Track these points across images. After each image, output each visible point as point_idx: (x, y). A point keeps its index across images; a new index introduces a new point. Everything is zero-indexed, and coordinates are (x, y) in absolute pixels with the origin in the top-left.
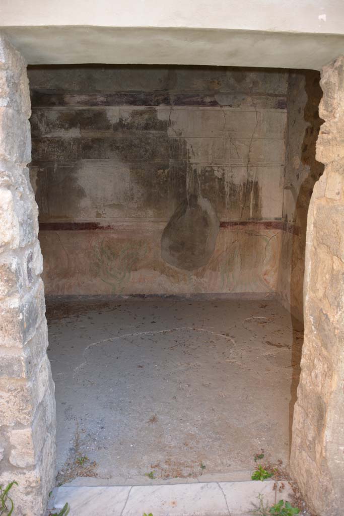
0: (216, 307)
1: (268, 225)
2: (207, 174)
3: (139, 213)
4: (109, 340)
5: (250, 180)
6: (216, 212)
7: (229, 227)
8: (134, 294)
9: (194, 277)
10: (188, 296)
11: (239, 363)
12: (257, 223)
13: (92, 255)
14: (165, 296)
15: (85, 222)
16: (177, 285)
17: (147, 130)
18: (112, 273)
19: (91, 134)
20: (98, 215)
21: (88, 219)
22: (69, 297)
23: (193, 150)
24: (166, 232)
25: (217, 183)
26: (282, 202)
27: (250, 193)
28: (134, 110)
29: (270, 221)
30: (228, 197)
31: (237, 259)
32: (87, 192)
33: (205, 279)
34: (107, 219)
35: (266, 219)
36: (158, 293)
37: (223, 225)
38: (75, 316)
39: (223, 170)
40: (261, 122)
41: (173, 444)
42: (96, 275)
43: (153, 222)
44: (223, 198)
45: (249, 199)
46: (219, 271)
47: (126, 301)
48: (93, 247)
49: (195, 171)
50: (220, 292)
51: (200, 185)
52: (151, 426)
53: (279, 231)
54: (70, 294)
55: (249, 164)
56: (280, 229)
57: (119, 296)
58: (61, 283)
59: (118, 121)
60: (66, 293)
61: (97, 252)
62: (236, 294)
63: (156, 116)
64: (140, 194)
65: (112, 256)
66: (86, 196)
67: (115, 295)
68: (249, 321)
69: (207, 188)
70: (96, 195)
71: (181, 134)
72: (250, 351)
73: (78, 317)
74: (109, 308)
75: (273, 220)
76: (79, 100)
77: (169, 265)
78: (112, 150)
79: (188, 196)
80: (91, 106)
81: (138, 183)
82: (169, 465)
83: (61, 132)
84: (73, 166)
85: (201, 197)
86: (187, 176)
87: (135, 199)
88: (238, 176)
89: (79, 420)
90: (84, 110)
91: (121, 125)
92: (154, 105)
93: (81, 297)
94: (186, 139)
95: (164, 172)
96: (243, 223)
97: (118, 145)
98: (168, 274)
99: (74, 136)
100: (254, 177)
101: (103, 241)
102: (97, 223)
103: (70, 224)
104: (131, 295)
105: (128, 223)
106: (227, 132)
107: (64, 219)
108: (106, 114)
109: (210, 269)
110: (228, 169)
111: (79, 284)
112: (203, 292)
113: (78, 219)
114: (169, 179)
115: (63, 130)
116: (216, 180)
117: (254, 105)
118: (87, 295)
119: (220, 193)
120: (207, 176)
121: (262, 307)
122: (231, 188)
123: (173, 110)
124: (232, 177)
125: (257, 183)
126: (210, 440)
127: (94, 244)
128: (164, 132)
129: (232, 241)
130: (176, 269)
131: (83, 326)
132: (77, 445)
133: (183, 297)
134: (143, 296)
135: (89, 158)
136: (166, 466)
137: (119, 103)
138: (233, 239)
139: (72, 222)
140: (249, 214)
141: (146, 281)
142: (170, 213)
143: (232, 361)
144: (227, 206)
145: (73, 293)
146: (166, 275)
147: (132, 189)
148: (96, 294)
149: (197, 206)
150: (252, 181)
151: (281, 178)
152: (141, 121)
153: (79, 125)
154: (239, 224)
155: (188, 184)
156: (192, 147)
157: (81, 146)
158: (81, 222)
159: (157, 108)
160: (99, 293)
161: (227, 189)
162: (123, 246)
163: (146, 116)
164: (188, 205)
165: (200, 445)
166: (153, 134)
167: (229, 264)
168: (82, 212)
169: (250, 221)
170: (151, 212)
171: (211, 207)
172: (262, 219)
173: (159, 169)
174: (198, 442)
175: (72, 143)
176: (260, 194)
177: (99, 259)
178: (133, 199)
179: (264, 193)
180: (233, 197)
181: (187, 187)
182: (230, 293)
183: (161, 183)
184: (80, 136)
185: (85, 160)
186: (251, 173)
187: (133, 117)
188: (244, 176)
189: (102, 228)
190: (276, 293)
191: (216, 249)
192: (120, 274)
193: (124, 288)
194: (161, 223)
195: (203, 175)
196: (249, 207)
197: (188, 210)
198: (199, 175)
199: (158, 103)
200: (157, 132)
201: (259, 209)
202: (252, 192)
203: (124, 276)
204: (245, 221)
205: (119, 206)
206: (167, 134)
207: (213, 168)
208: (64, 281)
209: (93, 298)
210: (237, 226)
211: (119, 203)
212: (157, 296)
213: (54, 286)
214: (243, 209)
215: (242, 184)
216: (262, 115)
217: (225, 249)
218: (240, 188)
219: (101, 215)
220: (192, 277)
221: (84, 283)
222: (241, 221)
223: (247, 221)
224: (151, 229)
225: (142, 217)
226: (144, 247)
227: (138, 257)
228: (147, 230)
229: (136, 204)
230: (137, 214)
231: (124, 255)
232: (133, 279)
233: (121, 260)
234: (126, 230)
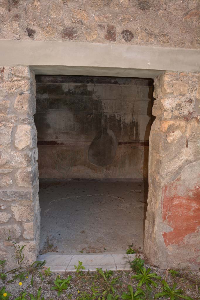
0: (116, 185)
1: (143, 144)
2: (112, 117)
3: (78, 137)
4: (62, 199)
5: (134, 121)
6: (117, 137)
7: (123, 145)
8: (74, 178)
9: (105, 170)
10: (102, 180)
11: (125, 210)
12: (137, 143)
13: (53, 158)
14: (90, 179)
15: (49, 141)
16: (96, 174)
17: (82, 95)
18: (63, 167)
19: (54, 97)
20: (57, 137)
21: (51, 139)
23: (105, 106)
24: (91, 147)
25: (117, 122)
27: (134, 128)
28: (76, 85)
30: (122, 129)
31: (127, 161)
32: (51, 126)
33: (110, 171)
34: (61, 140)
35: (142, 141)
37: (120, 144)
39: (120, 116)
40: (140, 92)
41: (92, 241)
42: (54, 168)
43: (84, 141)
44: (120, 130)
45: (133, 131)
46: (118, 167)
47: (70, 182)
48: (53, 154)
49: (106, 116)
50: (118, 178)
51: (108, 123)
52: (82, 234)
55: (133, 113)
57: (66, 179)
59: (68, 90)
61: (55, 156)
62: (126, 179)
63: (87, 88)
64: (78, 127)
65: (63, 159)
66: (50, 128)
67: (64, 179)
68: (132, 192)
69: (112, 125)
70: (56, 127)
71: (99, 97)
72: (131, 205)
73: (45, 189)
74: (61, 185)
76: (48, 80)
77: (92, 164)
78: (64, 105)
79: (102, 129)
80: (55, 83)
81: (77, 122)
82: (90, 248)
83: (39, 95)
84: (44, 113)
85: (109, 129)
86: (102, 118)
87: (76, 130)
88: (128, 119)
89: (48, 232)
90: (51, 85)
91: (69, 92)
92: (86, 83)
93: (46, 179)
94: (102, 100)
95: (90, 116)
96: (130, 143)
97: (67, 102)
98: (91, 168)
99: (45, 97)
100: (136, 119)
101: (58, 151)
102: (56, 141)
104: (72, 179)
105: (72, 142)
106: (122, 97)
108: (62, 87)
109: (113, 166)
110: (123, 115)
111: (46, 172)
112: (109, 178)
113: (46, 139)
114: (93, 120)
115: (40, 94)
117: (136, 84)
118: (50, 179)
119: (118, 127)
120: (112, 119)
121: (139, 186)
122: (124, 126)
123: (95, 85)
124: (124, 119)
125: (137, 123)
126: (109, 240)
127: (54, 152)
128: (90, 97)
129: (125, 152)
130: (96, 166)
131: (48, 193)
132: (48, 241)
133: (99, 180)
134: (78, 179)
135: (53, 109)
136: (88, 249)
137: (68, 82)
139: (43, 141)
140: (133, 138)
141: (80, 171)
142: (93, 137)
143: (122, 209)
144: (122, 134)
147: (74, 125)
149: (107, 134)
150: (135, 122)
152: (79, 91)
153: (48, 92)
154: (128, 143)
156: (104, 104)
157: (49, 103)
159: (88, 84)
160: (56, 177)
161: (122, 125)
162: (69, 153)
163: (82, 88)
164: (102, 134)
165: (104, 242)
166: (85, 97)
167: (123, 164)
168: (48, 136)
169: (134, 142)
170: (83, 137)
171: (114, 134)
172: (140, 141)
173: (88, 115)
174: (103, 241)
175: (44, 101)
176: (139, 128)
177: (56, 160)
178: (74, 129)
179: (141, 128)
180: (125, 130)
181: (102, 124)
182: (123, 179)
183: (89, 122)
184: (48, 97)
185: (50, 110)
186: (134, 118)
187: (75, 89)
188: (131, 119)
189: (58, 144)
191: (116, 156)
192: (67, 168)
193: (69, 175)
194: (88, 142)
195: (110, 118)
196: (133, 135)
197: (102, 136)
198: (108, 118)
199: (88, 82)
200: (87, 96)
201: (138, 136)
202: (135, 127)
203: (69, 169)
205: (67, 133)
206: (92, 97)
207: (115, 115)
209: (53, 180)
210: (127, 144)
212: (85, 179)
214: (130, 135)
215: (130, 123)
216: (140, 89)
217: (121, 156)
218: (129, 125)
219: (58, 137)
220: (104, 170)
221: (48, 172)
222: (129, 141)
223: (132, 142)
224: (83, 145)
225: (79, 139)
226: (80, 154)
227: (77, 159)
228: (81, 146)
229: (76, 132)
230: (76, 137)
231: (69, 158)
232: (73, 170)
233: (68, 161)
234: (71, 145)
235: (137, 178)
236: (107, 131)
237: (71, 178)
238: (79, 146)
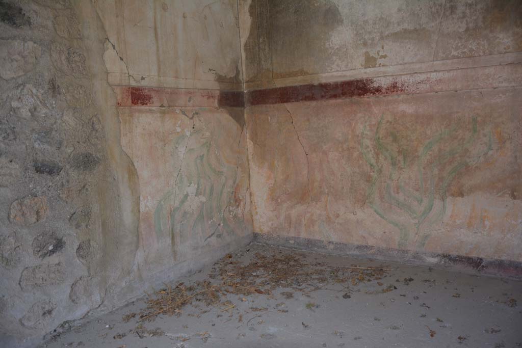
3: (472, 45)
8: (454, 253)
13: (356, 154)
18: (401, 197)
20: (370, 61)
21: (349, 73)
22: (310, 243)
32: (344, 11)
34: (390, 69)
38: (283, 294)
42: (363, 201)
43: (510, 64)
47: (430, 269)
48: (358, 136)
54: (311, 237)
57: (416, 256)
58: (294, 213)
60: (303, 235)
61: (368, 147)
65: (401, 158)
66: (342, 21)
67: (407, 252)
70: (363, 15)
73: (289, 296)
74: (380, 284)
87: (460, 9)
93: (332, 246)
101: (379, 123)
102: (367, 80)
103: (311, 87)
104: (444, 256)
105: (441, 74)
107: (300, 78)
111: (328, 218)
113: (324, 75)
118: (346, 245)
127: (360, 128)
134: (477, 263)
139: (316, 83)
141: (487, 223)
145: (317, 237)
148: (364, 244)
158: (331, 81)
160: (371, 242)
162: (429, 132)
168: (334, 58)
178: (453, 9)
189: (378, 90)
192: (420, 201)
193: (426, 237)
205: (418, 34)
208: (300, 208)
209: (357, 252)
211: (418, 27)
213: (282, 217)
219: (375, 60)
221: (338, 216)
224: (504, 84)
225: (480, 56)
226: (485, 136)
227: (468, 160)
228: (495, 88)
229: (462, 23)
230: (465, 47)
231: (431, 155)
232: (451, 216)
233: (424, 168)
234: (437, 92)
237: (440, 252)
238: (479, 90)
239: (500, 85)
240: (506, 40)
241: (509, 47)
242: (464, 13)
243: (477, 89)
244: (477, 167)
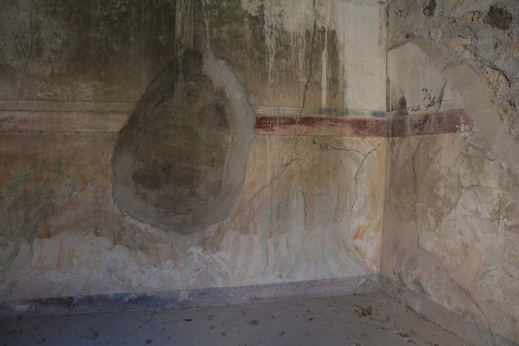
0: (254, 323)
1: (360, 126)
3: (58, 90)
5: (319, 25)
6: (247, 92)
7: (276, 128)
8: (45, 296)
9: (196, 250)
10: (183, 296)
12: (336, 122)
16: (154, 270)
24: (126, 139)
25: (247, 27)
26: (384, 77)
27: (320, 54)
29: (362, 117)
30: (272, 59)
31: (297, 204)
33: (222, 254)
35: (355, 113)
36: (107, 292)
37: (262, 123)
43: (90, 111)
44: (262, 60)
45: (319, 67)
46: (255, 233)
47: (20, 318)
50: (260, 281)
51: (207, 29)
53: (382, 139)
56: (382, 135)
57: (3, 306)
62: (297, 285)
64: (59, 41)
69: (225, 36)
75: (369, 117)
77: (132, 221)
79: (180, 53)
81: (54, 13)
85: (211, 56)
86: (178, 7)
87: (46, 54)
88: (294, 16)
96: (307, 121)
98: (131, 244)
100: (328, 19)
104: (35, 301)
105: (26, 113)
109: (235, 229)
112: (220, 285)
114: (134, 10)
116: (246, 20)
119: (254, 49)
120: (225, 9)
121: (364, 315)
122: (279, 42)
124: (280, 15)
125: (333, 35)
129: (285, 162)
130: (152, 230)
133: (172, 300)
134: (67, 302)
138: (286, 156)
140: (320, 101)
141: (75, 262)
142: (136, 93)
144: (271, 81)
146: (127, 246)
147: (38, 28)
149: (201, 77)
151: (381, 29)
154: (299, 123)
155: (178, 26)
161: (270, 42)
162: (12, 173)
164: (181, 75)
167: (278, 217)
169: (323, 116)
170: (86, 89)
171: (233, 80)
172: (346, 112)
176: (341, 58)
178: (39, 52)
179: (348, 57)
180: (283, 61)
181: (178, 32)
182: (282, 285)
183: (115, 18)
186: (322, 11)
188: (306, 17)
190: (381, 277)
191: (248, 180)
192: (5, 246)
194: (111, 116)
195: (216, 7)
196: (318, 84)
197: (180, 86)
198: (207, 6)
201: (340, 90)
202: (325, 52)
203: (16, 252)
204: (312, 115)
210: (295, 126)
212: (104, 299)
214: (306, 87)
215: (303, 33)
217: (268, 181)
218: (300, 41)
220: (193, 249)
222: (304, 115)
223: (316, 116)
224: (85, 130)
225: (64, 101)
226: (69, 177)
227: (54, 201)
228: (78, 133)
229: (47, 66)
230: (50, 91)
231: (15, 196)
232: (39, 259)
233: (8, 210)
234: (21, 132)
235: (341, 275)
236: (200, 64)
237: (30, 297)
238: (63, 133)
239: (82, 130)
240: (87, 90)
241: (89, 97)
242: (49, 58)
243: (61, 132)
244: (62, 208)
